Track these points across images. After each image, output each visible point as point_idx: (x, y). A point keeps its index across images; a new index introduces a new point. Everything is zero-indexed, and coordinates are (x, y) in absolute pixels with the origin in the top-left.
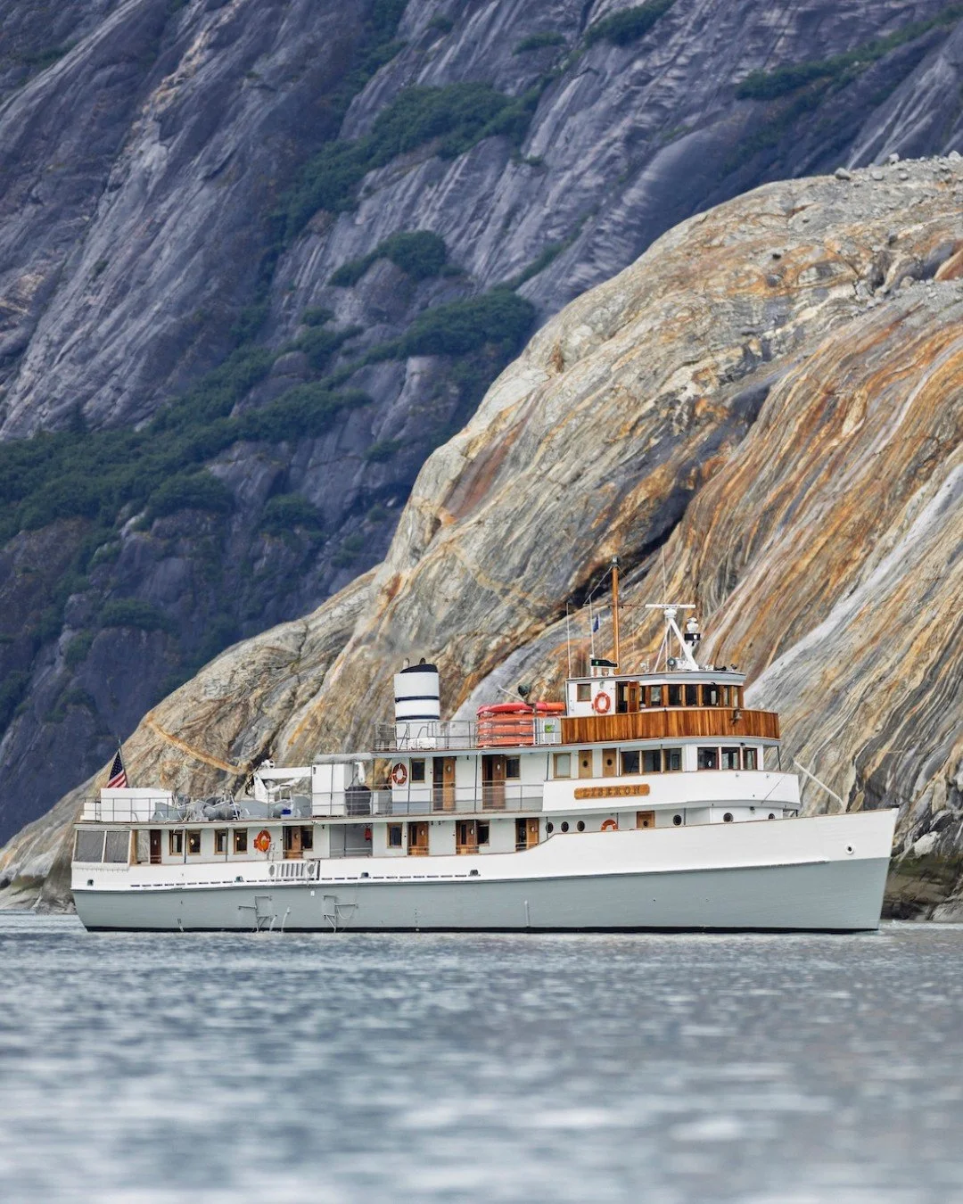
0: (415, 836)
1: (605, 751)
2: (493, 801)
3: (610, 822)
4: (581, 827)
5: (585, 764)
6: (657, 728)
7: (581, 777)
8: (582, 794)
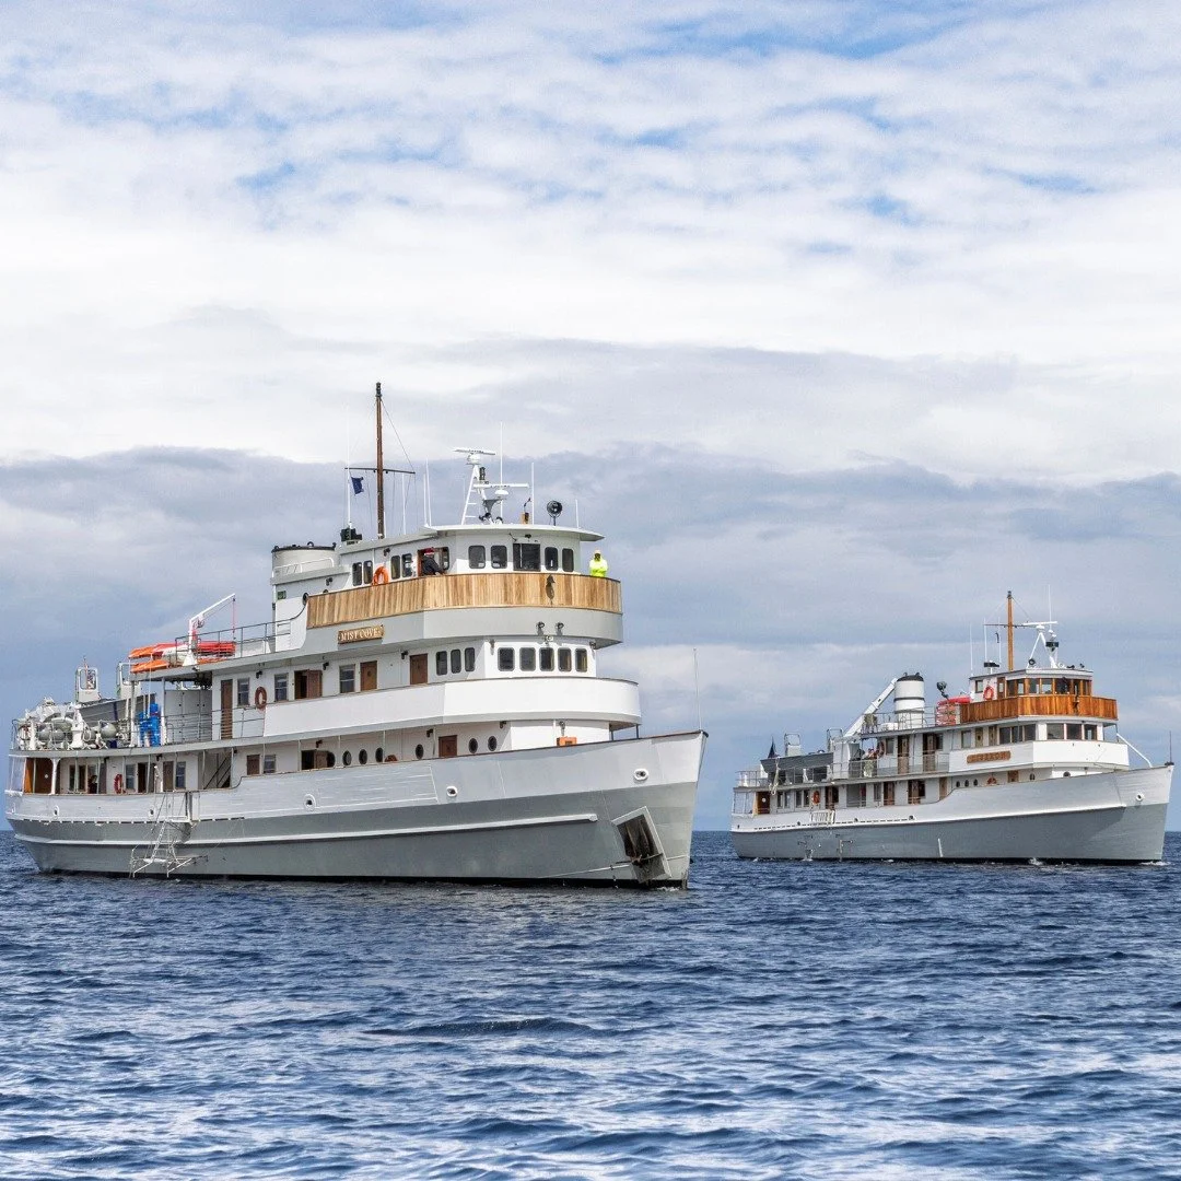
0: (887, 791)
1: (991, 728)
2: (928, 765)
3: (992, 778)
4: (976, 783)
5: (979, 738)
6: (1016, 710)
7: (977, 746)
8: (972, 759)
